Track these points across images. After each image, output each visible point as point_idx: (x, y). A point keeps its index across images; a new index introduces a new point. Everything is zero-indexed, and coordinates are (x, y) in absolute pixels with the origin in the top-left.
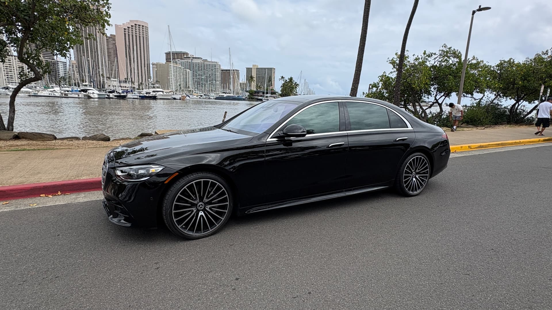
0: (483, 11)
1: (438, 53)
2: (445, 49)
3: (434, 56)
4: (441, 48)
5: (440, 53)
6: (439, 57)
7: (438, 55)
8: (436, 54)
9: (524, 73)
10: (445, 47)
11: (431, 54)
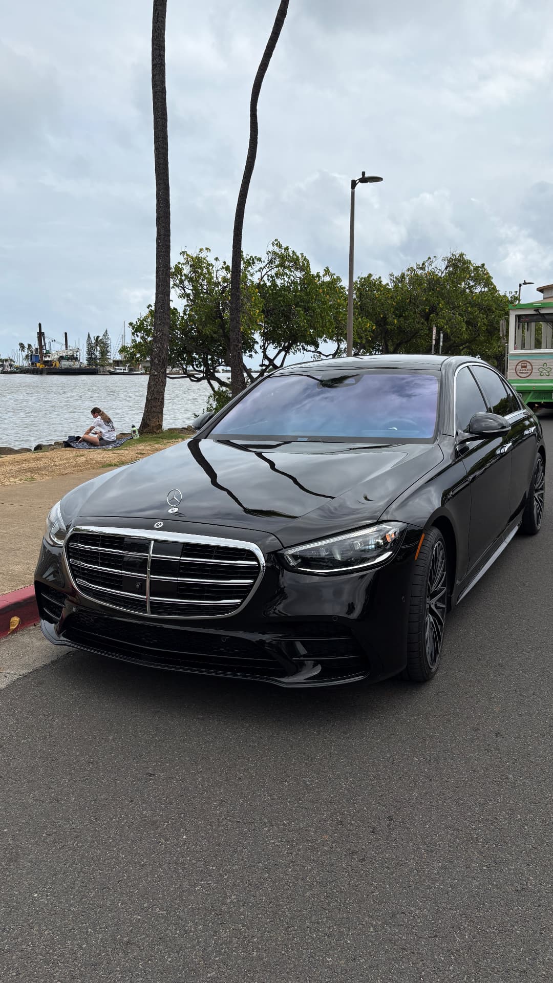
0: (369, 183)
1: (265, 258)
2: (277, 250)
3: (258, 265)
4: (271, 248)
5: (270, 258)
6: (268, 265)
7: (267, 262)
8: (262, 260)
9: (397, 303)
10: (279, 245)
11: (253, 260)
